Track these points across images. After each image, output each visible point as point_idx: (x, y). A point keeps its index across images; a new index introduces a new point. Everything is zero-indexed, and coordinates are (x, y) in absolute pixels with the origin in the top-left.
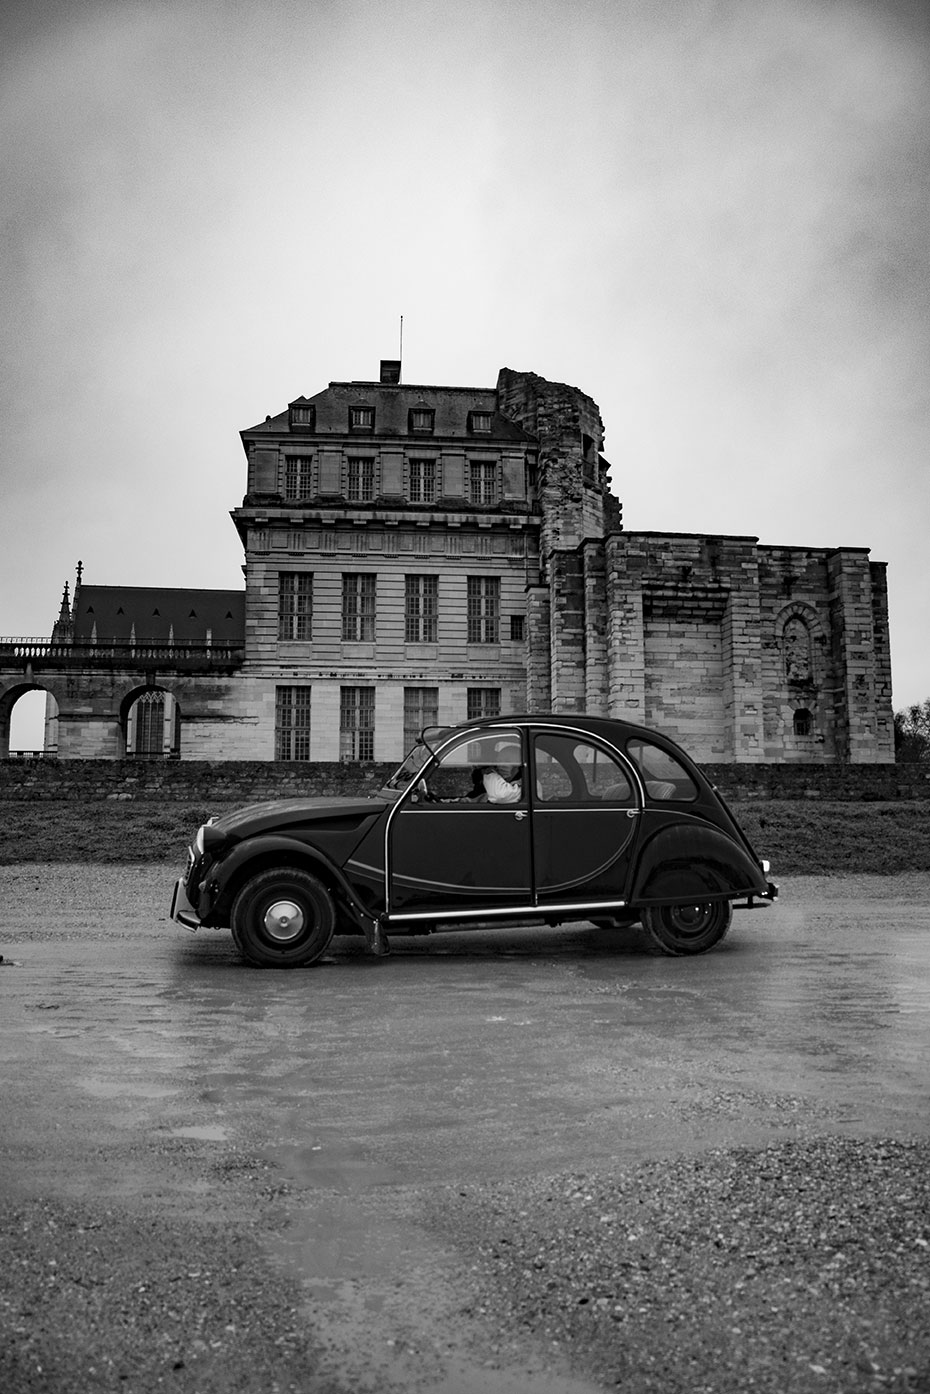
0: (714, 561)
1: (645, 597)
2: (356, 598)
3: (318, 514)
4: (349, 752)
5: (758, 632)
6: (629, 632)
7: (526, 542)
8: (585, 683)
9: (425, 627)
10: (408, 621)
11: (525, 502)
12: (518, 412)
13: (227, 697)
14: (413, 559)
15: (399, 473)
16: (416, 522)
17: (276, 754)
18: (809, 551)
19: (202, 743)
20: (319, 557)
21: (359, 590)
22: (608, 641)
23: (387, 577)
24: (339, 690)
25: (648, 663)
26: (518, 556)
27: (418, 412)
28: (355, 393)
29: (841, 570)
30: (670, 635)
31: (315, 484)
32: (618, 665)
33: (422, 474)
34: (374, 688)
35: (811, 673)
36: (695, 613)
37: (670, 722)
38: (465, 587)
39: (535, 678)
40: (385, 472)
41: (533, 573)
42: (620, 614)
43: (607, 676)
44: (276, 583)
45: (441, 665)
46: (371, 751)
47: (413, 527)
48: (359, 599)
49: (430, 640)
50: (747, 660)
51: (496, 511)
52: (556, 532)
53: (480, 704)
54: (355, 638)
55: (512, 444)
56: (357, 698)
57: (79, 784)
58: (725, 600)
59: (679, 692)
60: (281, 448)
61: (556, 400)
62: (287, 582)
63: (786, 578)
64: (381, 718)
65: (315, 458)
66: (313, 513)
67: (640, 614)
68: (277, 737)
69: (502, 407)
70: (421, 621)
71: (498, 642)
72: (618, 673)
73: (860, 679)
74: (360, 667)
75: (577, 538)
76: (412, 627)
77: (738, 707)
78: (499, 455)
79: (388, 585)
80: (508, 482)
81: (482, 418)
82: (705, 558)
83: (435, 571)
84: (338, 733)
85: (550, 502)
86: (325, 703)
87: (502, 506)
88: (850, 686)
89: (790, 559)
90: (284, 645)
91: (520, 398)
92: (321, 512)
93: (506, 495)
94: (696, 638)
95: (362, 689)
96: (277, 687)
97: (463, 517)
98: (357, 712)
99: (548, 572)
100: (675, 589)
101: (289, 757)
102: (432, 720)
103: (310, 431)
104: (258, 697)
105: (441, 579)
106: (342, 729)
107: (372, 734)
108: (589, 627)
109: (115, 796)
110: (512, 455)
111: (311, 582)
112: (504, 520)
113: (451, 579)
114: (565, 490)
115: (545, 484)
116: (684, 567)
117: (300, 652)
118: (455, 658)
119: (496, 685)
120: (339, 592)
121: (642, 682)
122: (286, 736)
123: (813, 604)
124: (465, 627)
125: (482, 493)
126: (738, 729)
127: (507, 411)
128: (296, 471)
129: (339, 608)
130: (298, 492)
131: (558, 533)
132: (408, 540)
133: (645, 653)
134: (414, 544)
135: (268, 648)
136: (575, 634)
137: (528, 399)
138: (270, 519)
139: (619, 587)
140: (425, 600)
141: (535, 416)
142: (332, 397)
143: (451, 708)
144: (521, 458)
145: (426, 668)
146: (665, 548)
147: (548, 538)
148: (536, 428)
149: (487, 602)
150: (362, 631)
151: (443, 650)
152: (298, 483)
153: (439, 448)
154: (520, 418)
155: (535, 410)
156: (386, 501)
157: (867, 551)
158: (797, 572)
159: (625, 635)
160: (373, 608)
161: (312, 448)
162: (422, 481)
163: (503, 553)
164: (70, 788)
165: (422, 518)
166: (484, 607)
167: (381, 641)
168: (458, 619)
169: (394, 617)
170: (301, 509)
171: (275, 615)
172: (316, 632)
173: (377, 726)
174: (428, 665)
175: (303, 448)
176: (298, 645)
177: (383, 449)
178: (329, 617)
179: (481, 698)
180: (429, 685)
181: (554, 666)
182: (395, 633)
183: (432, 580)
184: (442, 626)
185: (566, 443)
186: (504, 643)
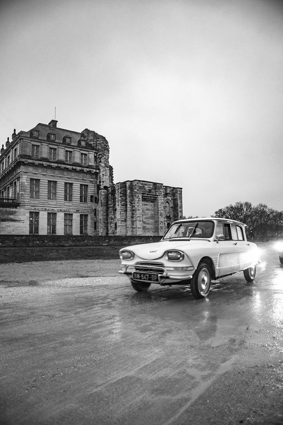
0: (155, 188)
1: (142, 196)
2: (51, 188)
3: (43, 163)
4: (49, 231)
5: (163, 205)
6: (139, 204)
7: (94, 176)
8: (126, 215)
9: (69, 197)
10: (64, 195)
11: (94, 166)
12: (91, 141)
13: (15, 214)
14: (67, 178)
15: (63, 154)
16: (68, 168)
17: (29, 232)
18: (170, 187)
19: (7, 228)
20: (42, 175)
21: (52, 185)
22: (133, 206)
23: (60, 183)
24: (47, 214)
25: (143, 211)
26: (92, 180)
27: (67, 137)
28: (47, 128)
29: (177, 192)
30: (144, 205)
31: (40, 154)
32: (137, 212)
33: (68, 155)
34: (56, 213)
35: (170, 215)
36: (150, 200)
37: (145, 225)
38: (79, 187)
39: (103, 213)
40: (60, 153)
41: (96, 185)
42: (137, 199)
43: (133, 214)
44: (29, 181)
45: (73, 208)
46: (55, 231)
47: (67, 170)
48: (52, 188)
49: (70, 201)
50: (161, 212)
51: (87, 167)
52: (103, 175)
53: (83, 219)
54: (51, 199)
55: (91, 150)
56: (52, 216)
57: (97, 241)
58: (156, 197)
59: (146, 218)
60: (31, 142)
61: (102, 140)
62: (32, 182)
63: (166, 193)
64: (58, 222)
65: (40, 146)
66: (41, 162)
67: (141, 200)
68: (30, 227)
69: (86, 139)
70: (68, 195)
71: (87, 202)
72: (137, 214)
73: (181, 216)
74: (53, 207)
75: (107, 177)
76: (66, 197)
77: (160, 222)
78: (88, 152)
79: (60, 185)
80: (90, 160)
81: (83, 142)
82: (154, 188)
83: (72, 182)
84: (47, 226)
85: (102, 167)
86: (43, 218)
87: (89, 166)
88: (179, 218)
89: (167, 189)
90: (32, 200)
91: (92, 138)
92: (43, 162)
93: (90, 163)
94: (150, 205)
95: (53, 213)
96: (30, 212)
97: (80, 168)
98: (51, 220)
99: (101, 185)
100: (147, 194)
101: (32, 232)
102: (71, 222)
103: (37, 138)
104: (24, 215)
105: (74, 184)
106: (48, 225)
107: (55, 226)
108: (128, 202)
109: (104, 244)
110: (91, 153)
111: (39, 182)
112: (90, 170)
113: (77, 185)
114: (105, 164)
115: (100, 162)
116: (150, 190)
117: (36, 202)
118: (77, 206)
119: (87, 214)
120: (47, 186)
121: (142, 216)
122: (32, 226)
123: (170, 199)
124: (79, 198)
125: (83, 162)
126: (160, 227)
127: (87, 140)
128: (34, 149)
129: (47, 190)
130: (35, 155)
132: (65, 173)
133: (142, 209)
134: (67, 174)
135: (27, 200)
136: (124, 203)
137: (94, 138)
138: (29, 163)
139: (137, 193)
140: (69, 190)
141: (96, 143)
142: (40, 128)
143: (76, 219)
144: (93, 154)
145: (70, 208)
146: (146, 184)
147: (101, 176)
148: (97, 146)
149: (84, 191)
150: (52, 197)
152: (35, 153)
153: (74, 148)
154: (91, 143)
155: (96, 142)
156: (60, 161)
157: (182, 188)
158: (168, 192)
159: (139, 205)
160: (56, 191)
161: (40, 143)
162: (68, 157)
163: (89, 179)
164: (95, 242)
165: (70, 167)
166: (83, 193)
167: (58, 200)
168: (78, 195)
169: (62, 194)
170: (38, 161)
171: (29, 191)
172: (40, 197)
173: (57, 224)
174: (70, 207)
175: (37, 143)
176: (36, 200)
177: (59, 147)
178: (44, 192)
179: (83, 217)
180: (71, 213)
181: (118, 211)
182: (62, 198)
183: (71, 184)
184: (74, 197)
185: (106, 152)
186: (89, 203)
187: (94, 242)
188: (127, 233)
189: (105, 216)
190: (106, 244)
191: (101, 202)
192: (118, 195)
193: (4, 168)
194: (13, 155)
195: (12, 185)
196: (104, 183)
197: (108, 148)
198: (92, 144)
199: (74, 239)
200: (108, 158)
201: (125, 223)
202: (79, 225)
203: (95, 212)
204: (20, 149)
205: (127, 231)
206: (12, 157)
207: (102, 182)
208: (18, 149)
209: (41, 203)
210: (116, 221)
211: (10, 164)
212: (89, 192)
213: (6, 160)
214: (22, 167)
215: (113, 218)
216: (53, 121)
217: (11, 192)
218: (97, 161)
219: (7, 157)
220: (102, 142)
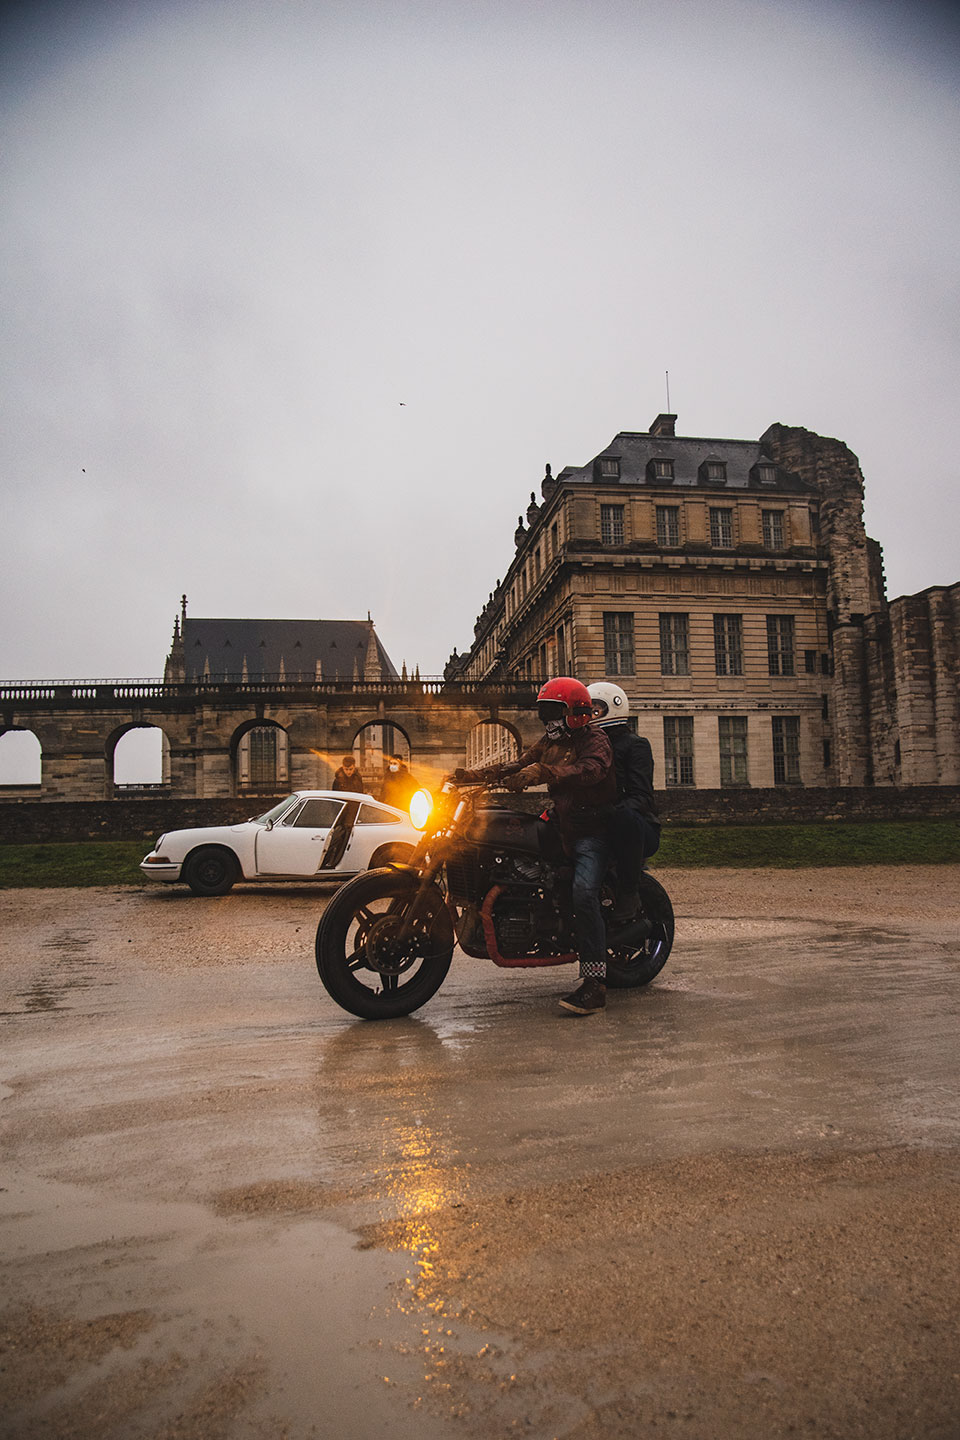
2: (670, 636)
3: (638, 559)
4: (671, 777)
7: (814, 584)
8: (934, 712)
9: (731, 661)
10: (716, 656)
11: (811, 548)
12: (794, 463)
14: (719, 600)
15: (703, 521)
16: (724, 566)
20: (638, 598)
21: (672, 628)
23: (698, 617)
24: (662, 720)
26: (808, 597)
27: (713, 464)
28: (642, 445)
31: (629, 531)
33: (720, 521)
34: (692, 718)
38: (764, 625)
39: (851, 707)
40: (691, 521)
41: (821, 612)
44: (601, 622)
45: (749, 696)
46: (691, 775)
47: (717, 571)
48: (673, 637)
49: (736, 674)
51: (788, 555)
52: (845, 575)
53: (781, 731)
54: (672, 673)
55: (798, 495)
56: (679, 726)
60: (597, 497)
61: (832, 454)
62: (609, 621)
64: (699, 745)
65: (627, 507)
66: (634, 558)
69: (778, 459)
70: (728, 656)
71: (793, 674)
74: (680, 699)
75: (863, 580)
76: (720, 662)
78: (787, 504)
79: (699, 624)
80: (795, 530)
81: (767, 470)
83: (739, 611)
84: (664, 759)
85: (838, 548)
87: (792, 550)
91: (795, 452)
92: (641, 557)
93: (796, 541)
95: (680, 718)
97: (763, 562)
98: (677, 740)
99: (841, 611)
102: (742, 745)
103: (614, 482)
105: (745, 618)
106: (667, 756)
107: (691, 758)
108: (939, 664)
110: (797, 504)
111: (629, 621)
112: (798, 563)
113: (753, 618)
114: (851, 537)
118: (761, 690)
119: (796, 713)
120: (657, 631)
124: (766, 661)
125: (773, 539)
127: (782, 463)
128: (609, 518)
129: (658, 645)
130: (612, 538)
131: (847, 576)
132: (714, 583)
134: (720, 586)
136: (924, 670)
137: (805, 453)
138: (596, 563)
140: (730, 637)
141: (814, 468)
142: (623, 446)
143: (759, 735)
144: (803, 507)
145: (737, 699)
147: (839, 581)
148: (816, 479)
149: (783, 638)
150: (677, 666)
151: (750, 682)
152: (612, 529)
153: (735, 498)
154: (796, 470)
155: (814, 462)
156: (694, 547)
160: (686, 646)
161: (622, 498)
162: (720, 528)
163: (796, 594)
165: (728, 561)
166: (779, 643)
167: (694, 675)
168: (759, 654)
169: (706, 653)
170: (622, 554)
171: (602, 652)
172: (639, 667)
173: (698, 752)
174: (738, 696)
175: (617, 498)
176: (623, 679)
177: (686, 500)
178: (650, 653)
179: (784, 725)
180: (739, 714)
181: (903, 698)
182: (707, 668)
183: (736, 619)
184: (747, 661)
185: (849, 494)
186: (799, 676)
187: (793, 808)
188: (940, 775)
189: (860, 718)
190: (837, 817)
191: (844, 671)
192: (901, 641)
193: (529, 587)
194: (550, 545)
195: (553, 639)
196: (851, 602)
197: (859, 479)
198: (800, 473)
199: (726, 800)
200: (860, 515)
201: (931, 740)
202: (772, 753)
203: (826, 705)
204: (566, 523)
205: (939, 769)
206: (547, 551)
207: (842, 601)
208: (562, 523)
209: (640, 689)
210: (898, 733)
211: (542, 572)
212: (798, 640)
213: (531, 562)
214: (575, 578)
215: (886, 725)
216: (661, 417)
217: (551, 660)
218: (820, 530)
219: (534, 553)
220: (832, 460)
